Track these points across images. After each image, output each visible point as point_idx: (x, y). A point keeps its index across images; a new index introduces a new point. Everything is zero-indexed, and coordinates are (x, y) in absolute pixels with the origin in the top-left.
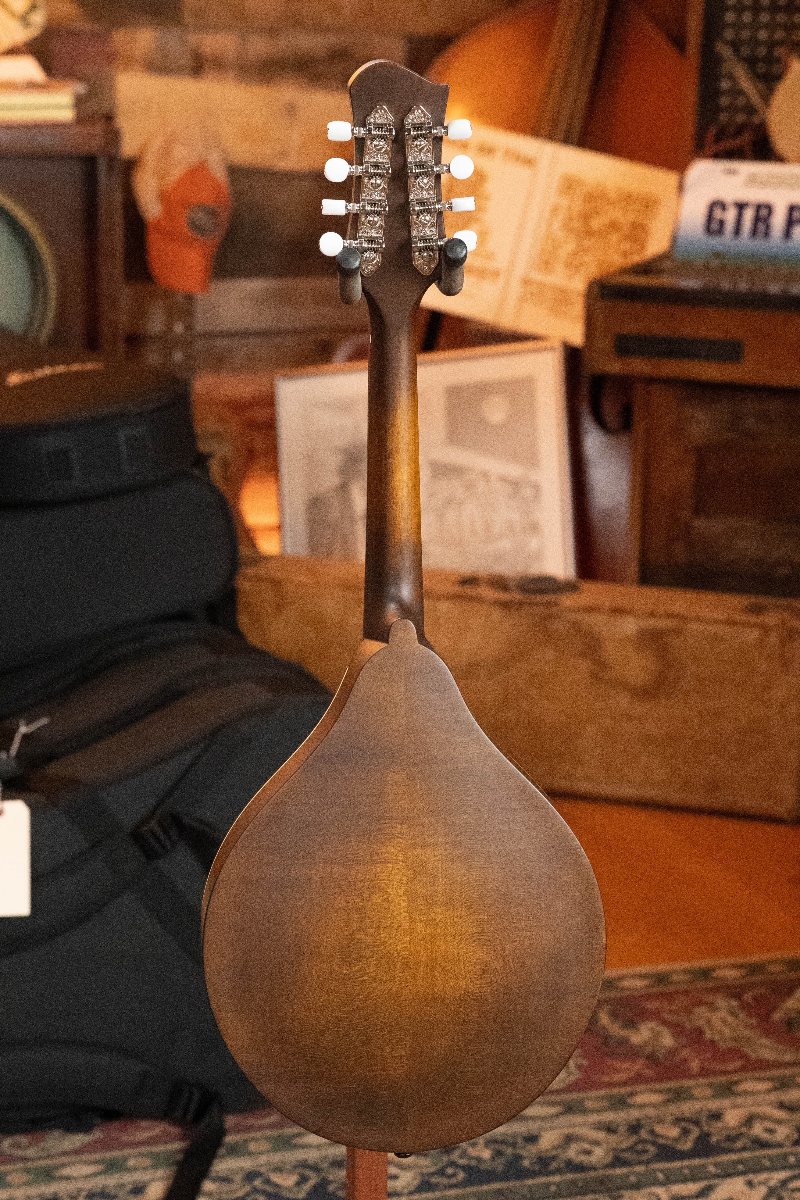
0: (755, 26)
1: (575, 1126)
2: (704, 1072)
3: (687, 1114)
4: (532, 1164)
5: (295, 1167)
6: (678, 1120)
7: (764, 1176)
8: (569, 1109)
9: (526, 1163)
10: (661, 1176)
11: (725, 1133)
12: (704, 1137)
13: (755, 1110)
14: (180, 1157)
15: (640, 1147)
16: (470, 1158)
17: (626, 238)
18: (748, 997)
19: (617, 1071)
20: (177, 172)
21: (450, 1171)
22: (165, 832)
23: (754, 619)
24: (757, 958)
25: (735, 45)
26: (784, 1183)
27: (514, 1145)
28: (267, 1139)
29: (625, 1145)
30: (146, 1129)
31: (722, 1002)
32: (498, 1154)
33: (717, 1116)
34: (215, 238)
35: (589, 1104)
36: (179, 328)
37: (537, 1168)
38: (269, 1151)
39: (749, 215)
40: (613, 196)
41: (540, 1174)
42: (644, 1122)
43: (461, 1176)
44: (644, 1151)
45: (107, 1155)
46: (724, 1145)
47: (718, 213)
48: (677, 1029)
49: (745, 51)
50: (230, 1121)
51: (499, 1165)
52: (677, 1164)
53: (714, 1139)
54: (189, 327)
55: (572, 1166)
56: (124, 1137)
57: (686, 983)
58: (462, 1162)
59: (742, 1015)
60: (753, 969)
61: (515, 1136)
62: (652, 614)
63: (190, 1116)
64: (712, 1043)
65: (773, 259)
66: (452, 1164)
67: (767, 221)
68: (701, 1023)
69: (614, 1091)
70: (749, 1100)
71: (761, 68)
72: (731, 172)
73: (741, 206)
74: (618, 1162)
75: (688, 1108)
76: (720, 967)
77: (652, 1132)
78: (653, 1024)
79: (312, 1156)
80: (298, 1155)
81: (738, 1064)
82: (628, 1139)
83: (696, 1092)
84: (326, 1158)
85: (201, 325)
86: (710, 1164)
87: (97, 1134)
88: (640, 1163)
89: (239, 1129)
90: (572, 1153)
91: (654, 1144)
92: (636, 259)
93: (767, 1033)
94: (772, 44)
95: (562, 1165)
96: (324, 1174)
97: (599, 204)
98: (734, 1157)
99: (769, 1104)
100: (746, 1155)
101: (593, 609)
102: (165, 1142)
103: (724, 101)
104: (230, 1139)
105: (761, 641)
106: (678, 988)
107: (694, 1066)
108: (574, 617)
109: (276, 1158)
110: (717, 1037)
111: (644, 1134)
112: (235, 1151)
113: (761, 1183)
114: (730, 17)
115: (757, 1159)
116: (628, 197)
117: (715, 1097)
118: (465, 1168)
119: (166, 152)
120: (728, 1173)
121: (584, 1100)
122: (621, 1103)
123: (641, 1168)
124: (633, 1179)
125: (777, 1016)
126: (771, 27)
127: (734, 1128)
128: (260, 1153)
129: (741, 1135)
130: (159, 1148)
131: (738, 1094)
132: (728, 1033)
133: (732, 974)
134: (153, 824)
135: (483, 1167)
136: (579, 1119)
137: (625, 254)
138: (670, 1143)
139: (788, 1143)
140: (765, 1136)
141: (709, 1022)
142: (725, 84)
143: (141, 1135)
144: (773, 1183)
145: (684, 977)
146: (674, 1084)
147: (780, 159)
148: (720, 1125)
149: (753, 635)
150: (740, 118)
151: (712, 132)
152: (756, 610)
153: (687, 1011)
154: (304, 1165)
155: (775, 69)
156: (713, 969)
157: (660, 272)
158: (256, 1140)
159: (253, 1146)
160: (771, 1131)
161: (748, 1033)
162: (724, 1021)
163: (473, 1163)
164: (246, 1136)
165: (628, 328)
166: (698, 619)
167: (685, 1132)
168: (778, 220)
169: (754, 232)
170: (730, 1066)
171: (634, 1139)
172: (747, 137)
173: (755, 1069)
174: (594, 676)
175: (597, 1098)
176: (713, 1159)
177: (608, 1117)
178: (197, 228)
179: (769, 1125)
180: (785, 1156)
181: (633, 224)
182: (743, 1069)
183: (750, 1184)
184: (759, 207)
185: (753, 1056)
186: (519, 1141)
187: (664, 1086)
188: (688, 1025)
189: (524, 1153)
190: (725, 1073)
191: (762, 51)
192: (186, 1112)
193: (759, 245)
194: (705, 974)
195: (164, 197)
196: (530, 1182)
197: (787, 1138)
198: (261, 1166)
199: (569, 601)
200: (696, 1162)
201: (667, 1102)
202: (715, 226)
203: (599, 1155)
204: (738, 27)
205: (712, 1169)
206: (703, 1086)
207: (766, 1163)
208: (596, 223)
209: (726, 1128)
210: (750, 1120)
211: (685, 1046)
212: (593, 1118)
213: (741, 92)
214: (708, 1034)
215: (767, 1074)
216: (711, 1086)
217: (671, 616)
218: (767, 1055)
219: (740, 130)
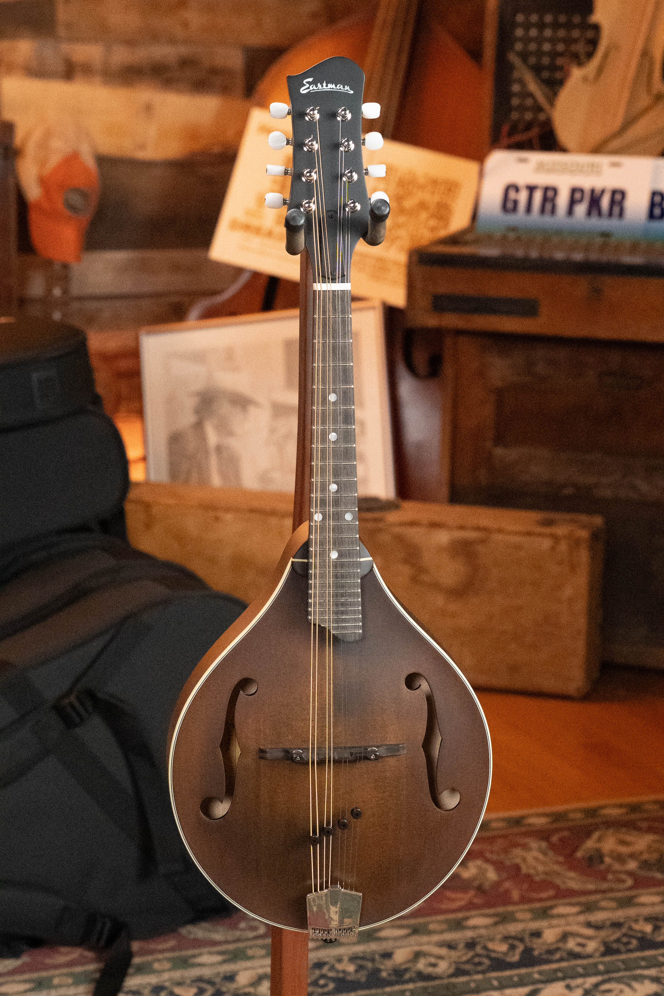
0: (540, 40)
1: (421, 944)
2: (524, 900)
3: (513, 934)
4: (389, 975)
5: (194, 981)
6: (506, 938)
7: (579, 981)
8: (416, 931)
9: (384, 974)
10: (495, 983)
11: (545, 948)
12: (528, 951)
13: (568, 929)
14: (97, 975)
15: (477, 960)
16: (338, 972)
17: (433, 216)
18: (555, 839)
19: (453, 900)
20: (54, 160)
21: (322, 982)
22: (82, 704)
23: (548, 530)
24: (560, 808)
25: (524, 56)
26: (596, 985)
27: (373, 960)
28: (168, 960)
29: (464, 959)
30: (67, 954)
31: (534, 844)
32: (360, 968)
33: (537, 934)
34: (86, 216)
35: (432, 927)
36: (57, 292)
37: (393, 978)
38: (169, 970)
39: (538, 196)
40: (422, 180)
41: (397, 983)
42: (477, 940)
43: (331, 986)
44: (480, 964)
45: (35, 975)
46: (545, 957)
47: (512, 195)
48: (499, 866)
49: (532, 60)
50: (135, 946)
51: (362, 977)
52: (508, 973)
53: (536, 953)
54: (65, 291)
55: (422, 976)
56: (48, 961)
57: (502, 829)
58: (331, 974)
59: (551, 853)
60: (558, 817)
61: (373, 953)
62: (462, 528)
63: (102, 943)
64: (528, 876)
65: (559, 232)
66: (323, 976)
67: (553, 200)
68: (518, 861)
69: (451, 916)
70: (562, 921)
71: (546, 74)
72: (523, 161)
73: (531, 189)
74: (459, 972)
75: (513, 928)
76: (529, 816)
77: (485, 948)
78: (479, 862)
79: (206, 972)
80: (195, 972)
81: (551, 893)
82: (466, 954)
83: (519, 916)
84: (219, 973)
85: (75, 289)
86: (535, 972)
87: (25, 959)
88: (478, 972)
89: (143, 952)
90: (421, 965)
91: (488, 957)
92: (443, 233)
93: (572, 868)
94: (554, 55)
95: (414, 975)
96: (218, 986)
97: (410, 188)
98: (554, 966)
99: (579, 924)
100: (564, 964)
101: (413, 524)
102: (83, 964)
103: (515, 102)
104: (137, 960)
105: (553, 548)
106: (497, 833)
107: (515, 895)
108: (397, 530)
109: (177, 975)
110: (532, 872)
111: (479, 950)
112: (141, 970)
113: (578, 987)
114: (519, 32)
115: (573, 968)
116: (434, 182)
117: (533, 919)
118: (333, 979)
119: (44, 145)
120: (550, 979)
121: (428, 923)
122: (458, 925)
123: (479, 977)
124: (473, 985)
125: (579, 854)
126: (553, 41)
127: (552, 944)
128: (164, 971)
129: (558, 949)
130: (78, 969)
131: (552, 917)
132: (540, 868)
133: (541, 821)
134: (73, 698)
135: (349, 978)
136: (425, 939)
137: (433, 229)
138: (500, 956)
139: (597, 954)
140: (578, 949)
141: (524, 860)
142: (516, 88)
143: (61, 959)
144: (587, 986)
145: (501, 825)
146: (501, 910)
147: (563, 150)
148: (540, 941)
149: (546, 544)
150: (528, 116)
151: (505, 128)
152: (548, 523)
153: (506, 851)
154: (200, 979)
155: (558, 75)
156: (523, 818)
157: (466, 243)
158: (159, 960)
159: (156, 966)
160: (583, 945)
161: (556, 868)
162: (536, 859)
163: (341, 975)
164: (150, 958)
165: (443, 289)
166: (500, 531)
167: (512, 947)
168: (563, 200)
169: (542, 210)
170: (544, 895)
171: (471, 954)
172: (535, 132)
173: (564, 897)
174: (414, 579)
175: (439, 922)
176: (536, 969)
177: (449, 936)
178: (72, 208)
179: (579, 940)
180: (596, 965)
181: (438, 204)
182: (556, 897)
183: (568, 987)
184: (546, 189)
185: (563, 887)
186: (377, 957)
187: (492, 911)
188: (508, 863)
189: (382, 967)
190: (541, 900)
191: (546, 61)
192: (99, 940)
193: (547, 220)
194: (518, 821)
195: (43, 182)
196: (388, 989)
197: (596, 950)
198: (166, 981)
199: (392, 517)
200: (523, 971)
201: (496, 924)
202: (510, 205)
203: (443, 967)
204: (527, 40)
205: (536, 976)
206: (526, 910)
207: (580, 970)
208: (408, 204)
209: (545, 943)
210: (565, 937)
211: (507, 879)
212: (436, 938)
213: (531, 95)
214: (524, 870)
215: (574, 900)
216: (531, 911)
217: (478, 529)
218: (574, 885)
219: (529, 126)
